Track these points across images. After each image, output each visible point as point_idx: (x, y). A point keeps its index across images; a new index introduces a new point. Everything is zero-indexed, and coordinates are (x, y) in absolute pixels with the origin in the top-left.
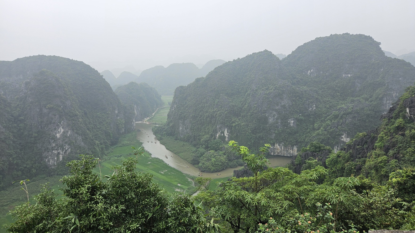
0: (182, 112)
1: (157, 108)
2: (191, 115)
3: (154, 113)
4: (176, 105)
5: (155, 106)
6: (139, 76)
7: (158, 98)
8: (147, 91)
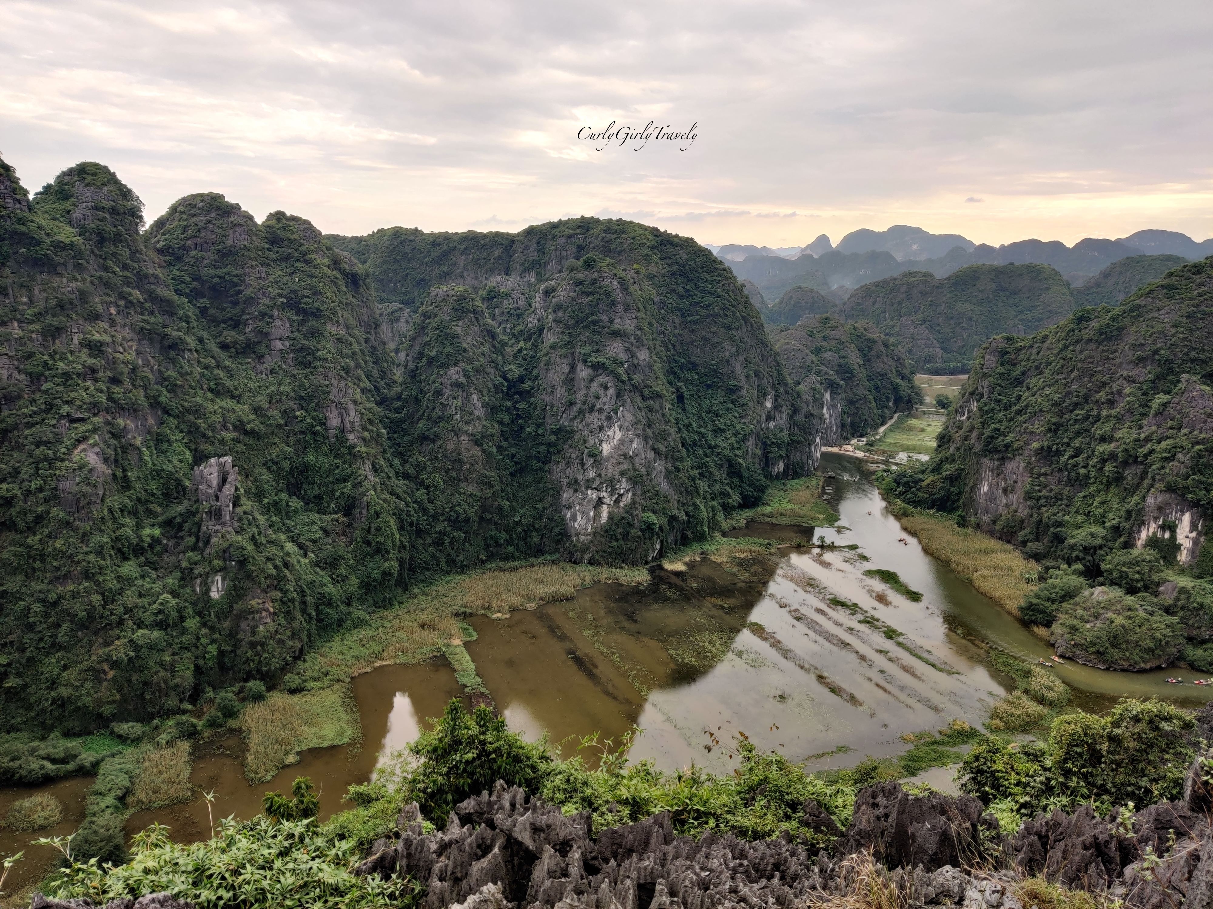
0: (999, 430)
1: (895, 413)
3: (883, 424)
4: (978, 401)
5: (891, 404)
6: (844, 304)
7: (903, 378)
8: (870, 349)
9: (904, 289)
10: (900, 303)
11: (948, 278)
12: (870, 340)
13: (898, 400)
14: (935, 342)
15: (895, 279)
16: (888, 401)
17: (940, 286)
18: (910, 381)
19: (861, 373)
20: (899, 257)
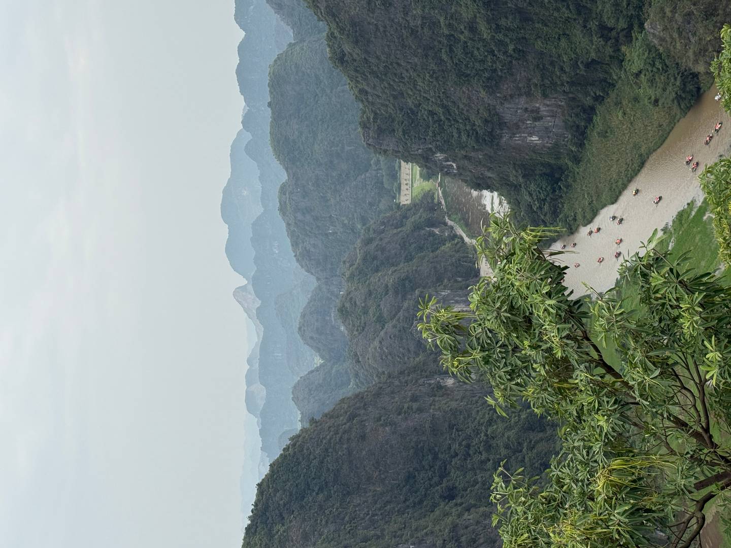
1: (445, 224)
2: (483, 94)
3: (462, 238)
5: (437, 231)
6: (318, 279)
7: (405, 217)
8: (375, 258)
9: (299, 216)
10: (316, 219)
11: (287, 169)
12: (364, 259)
13: (432, 223)
14: (359, 178)
15: (288, 224)
16: (432, 234)
17: (295, 177)
18: (409, 208)
19: (404, 268)
20: (259, 210)
